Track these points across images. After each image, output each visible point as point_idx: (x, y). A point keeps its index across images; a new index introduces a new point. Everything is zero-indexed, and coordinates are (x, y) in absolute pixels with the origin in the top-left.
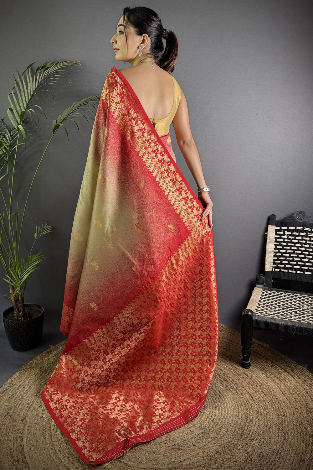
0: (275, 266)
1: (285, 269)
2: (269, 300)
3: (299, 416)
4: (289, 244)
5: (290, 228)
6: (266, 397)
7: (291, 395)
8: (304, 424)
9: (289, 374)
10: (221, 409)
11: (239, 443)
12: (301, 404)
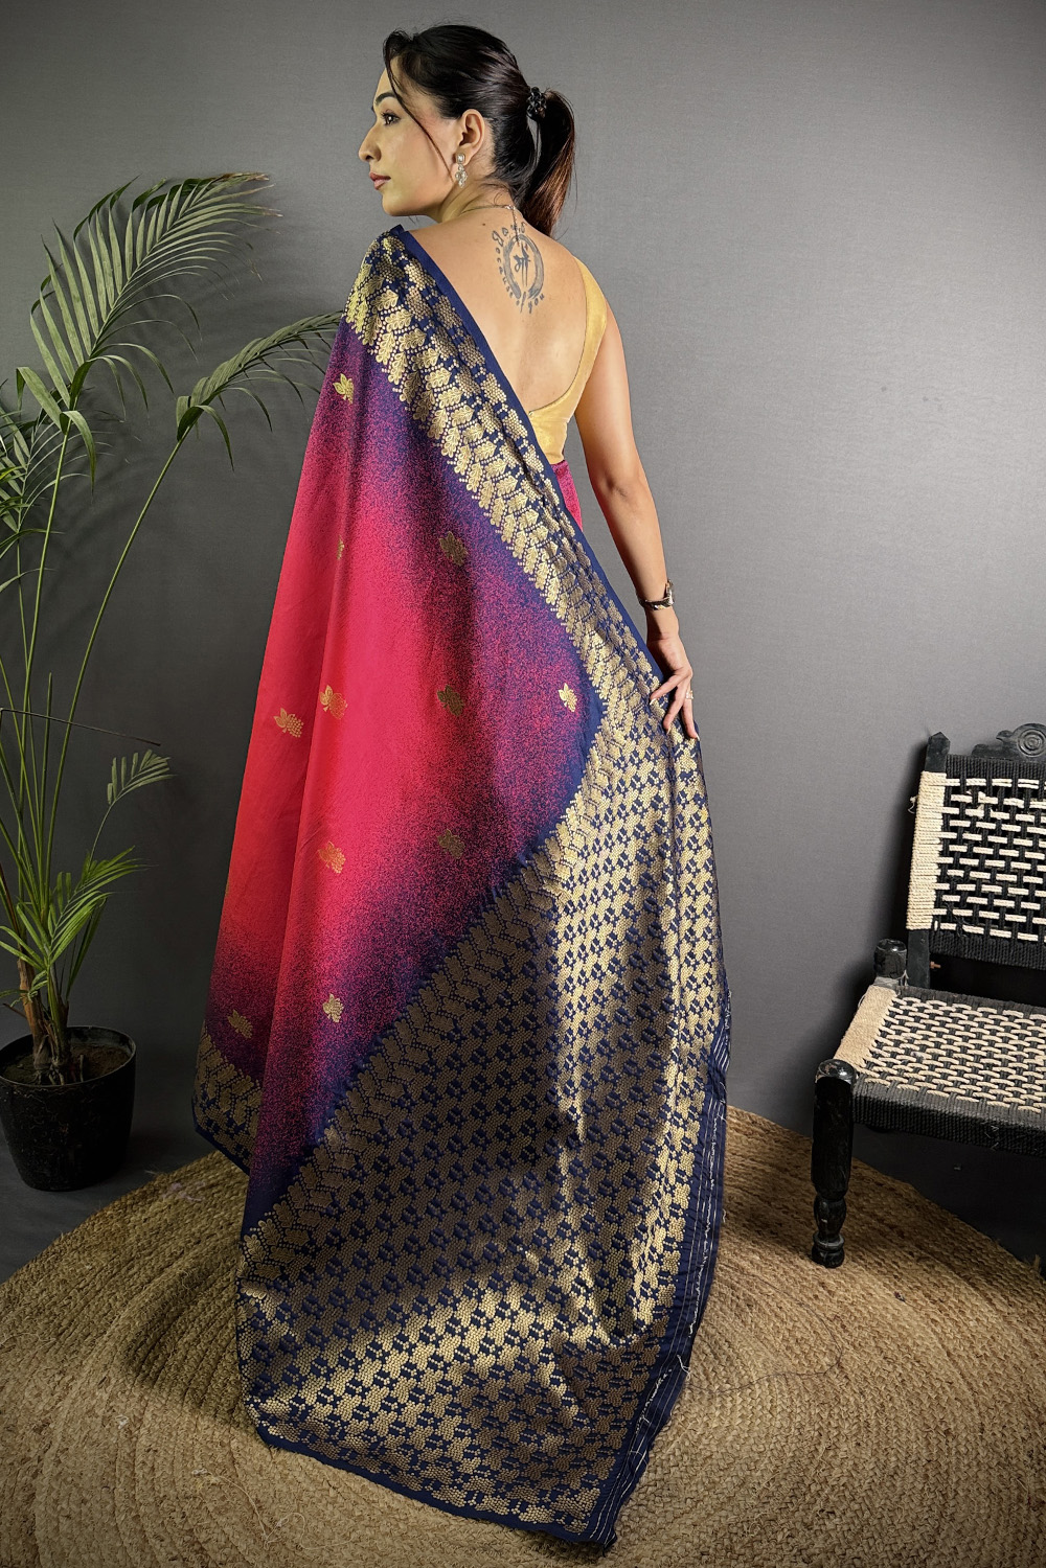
0: (943, 912)
1: (976, 925)
2: (914, 1030)
3: (999, 1435)
4: (992, 839)
5: (997, 782)
6: (890, 1368)
7: (977, 1361)
8: (1014, 1462)
9: (977, 1289)
10: (729, 1405)
11: (782, 1521)
12: (1010, 1395)
